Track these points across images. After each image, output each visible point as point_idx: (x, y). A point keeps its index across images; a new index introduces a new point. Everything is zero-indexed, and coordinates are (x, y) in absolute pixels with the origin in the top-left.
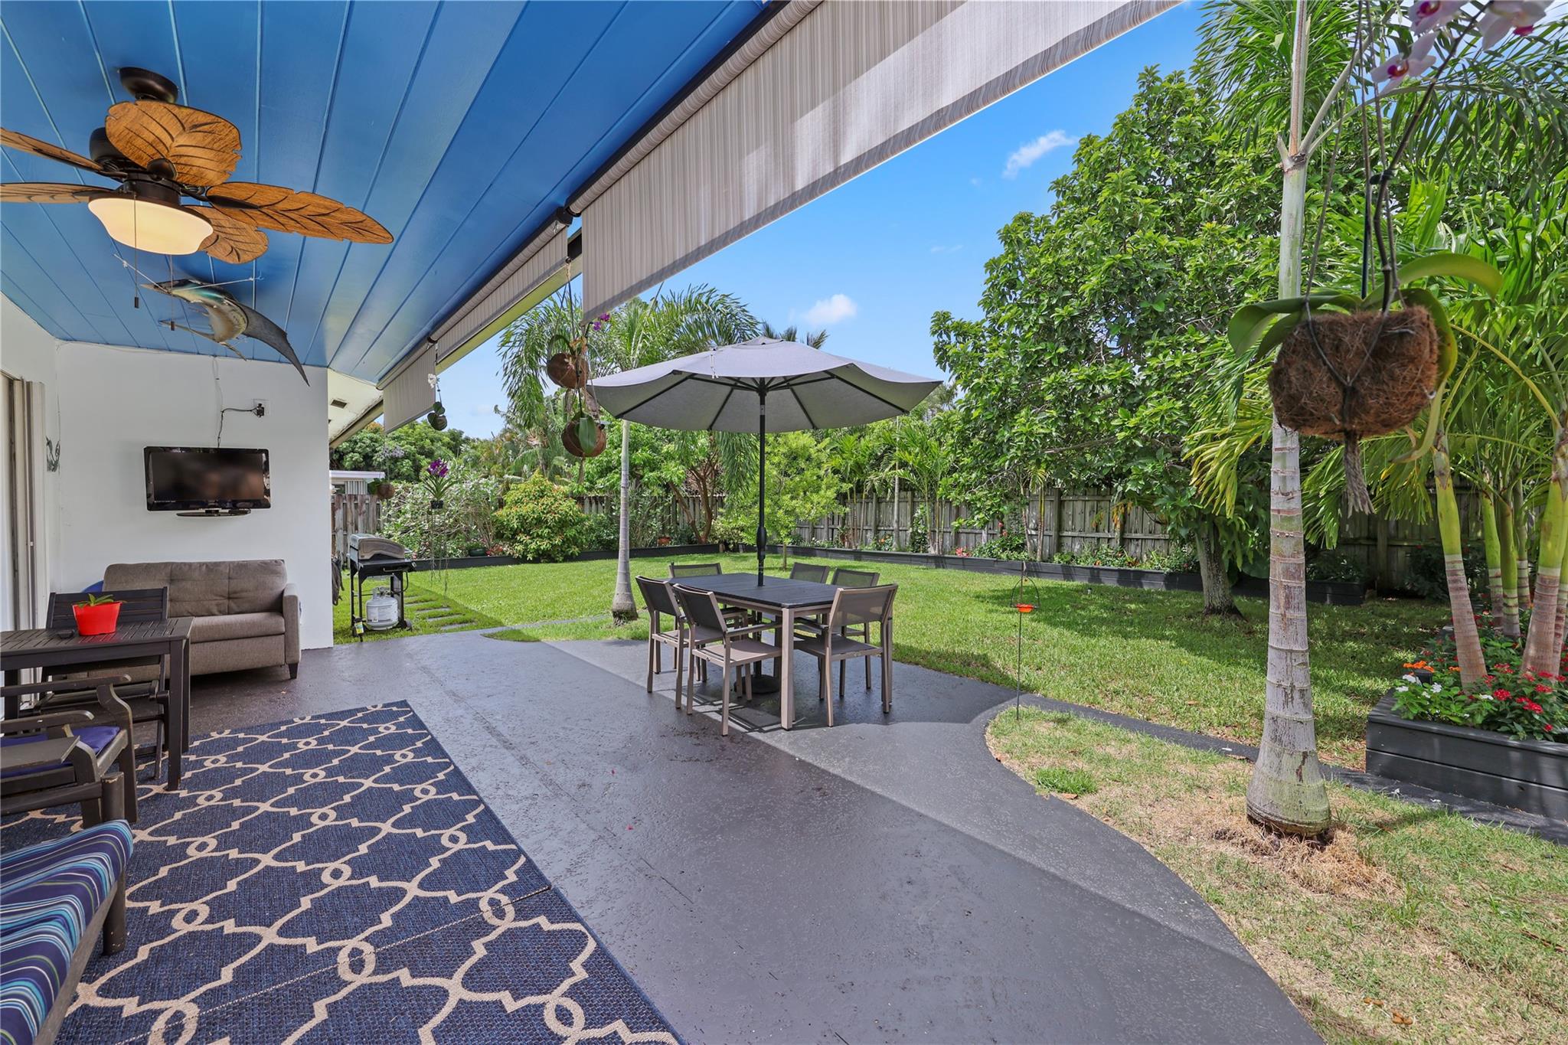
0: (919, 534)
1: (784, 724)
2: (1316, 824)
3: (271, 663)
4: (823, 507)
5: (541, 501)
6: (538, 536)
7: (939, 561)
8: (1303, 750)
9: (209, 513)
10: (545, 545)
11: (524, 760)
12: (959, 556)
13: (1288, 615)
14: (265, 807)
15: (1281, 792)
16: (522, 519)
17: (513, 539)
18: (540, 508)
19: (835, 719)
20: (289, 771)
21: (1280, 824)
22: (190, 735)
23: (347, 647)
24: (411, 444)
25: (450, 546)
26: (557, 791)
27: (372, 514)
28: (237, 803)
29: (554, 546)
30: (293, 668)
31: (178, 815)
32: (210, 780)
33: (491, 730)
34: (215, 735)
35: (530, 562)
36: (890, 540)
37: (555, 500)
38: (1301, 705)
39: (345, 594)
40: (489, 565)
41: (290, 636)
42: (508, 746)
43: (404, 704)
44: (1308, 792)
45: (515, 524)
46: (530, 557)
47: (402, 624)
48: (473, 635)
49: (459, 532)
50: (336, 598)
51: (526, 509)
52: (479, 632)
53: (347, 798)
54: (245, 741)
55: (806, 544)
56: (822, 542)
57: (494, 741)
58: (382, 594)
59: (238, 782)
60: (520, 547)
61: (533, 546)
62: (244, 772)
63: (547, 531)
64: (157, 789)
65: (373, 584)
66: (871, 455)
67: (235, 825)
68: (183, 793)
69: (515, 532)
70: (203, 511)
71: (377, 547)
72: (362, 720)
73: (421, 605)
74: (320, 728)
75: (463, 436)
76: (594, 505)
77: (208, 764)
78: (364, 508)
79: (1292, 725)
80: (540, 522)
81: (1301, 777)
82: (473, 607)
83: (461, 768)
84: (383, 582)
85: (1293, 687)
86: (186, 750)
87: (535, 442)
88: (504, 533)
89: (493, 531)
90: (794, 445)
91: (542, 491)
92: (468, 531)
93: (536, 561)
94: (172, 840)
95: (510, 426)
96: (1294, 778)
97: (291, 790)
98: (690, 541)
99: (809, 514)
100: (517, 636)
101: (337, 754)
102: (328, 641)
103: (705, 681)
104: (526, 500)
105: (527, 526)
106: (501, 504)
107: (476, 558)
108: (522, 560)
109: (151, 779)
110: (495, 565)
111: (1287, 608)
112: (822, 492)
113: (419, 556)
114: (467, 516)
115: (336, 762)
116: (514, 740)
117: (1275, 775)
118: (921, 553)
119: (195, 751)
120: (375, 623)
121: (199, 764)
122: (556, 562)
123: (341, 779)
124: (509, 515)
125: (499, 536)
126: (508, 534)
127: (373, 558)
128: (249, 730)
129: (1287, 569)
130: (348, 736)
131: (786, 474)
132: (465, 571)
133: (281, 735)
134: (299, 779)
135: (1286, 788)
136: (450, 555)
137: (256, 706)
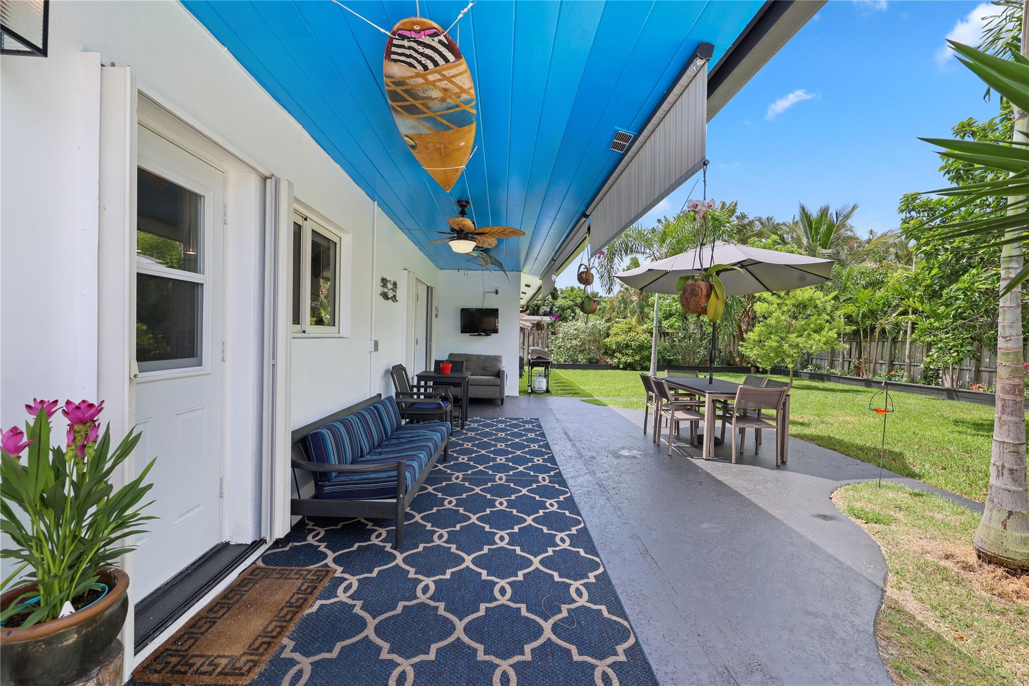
0: (931, 370)
1: (704, 457)
2: (1015, 560)
3: (495, 397)
4: (825, 344)
5: (629, 334)
6: (627, 354)
7: (951, 394)
8: (1008, 509)
9: (479, 335)
10: (630, 360)
11: (574, 445)
12: (974, 391)
13: (1003, 418)
14: (485, 440)
15: (989, 534)
16: (618, 344)
17: (612, 356)
18: (628, 338)
19: (736, 459)
20: (494, 432)
21: (986, 555)
22: (468, 416)
23: (524, 397)
24: (571, 300)
25: (581, 358)
26: (581, 456)
27: (545, 339)
28: (478, 437)
29: (636, 361)
30: (502, 400)
31: (463, 437)
32: (472, 430)
33: (566, 434)
34: (475, 418)
35: (621, 369)
36: (900, 373)
37: (637, 334)
38: (1010, 480)
39: (526, 374)
40: (599, 369)
41: (501, 387)
42: (570, 440)
43: (537, 419)
44: (1010, 538)
45: (614, 347)
46: (621, 366)
47: (548, 391)
48: (575, 401)
49: (585, 350)
50: (521, 376)
51: (621, 338)
52: (580, 398)
53: (509, 443)
54: (483, 421)
55: (824, 372)
56: (837, 371)
57: (565, 437)
58: (540, 376)
59: (479, 432)
60: (616, 360)
61: (623, 360)
62: (482, 429)
63: (631, 351)
64: (458, 429)
65: (536, 369)
66: (884, 303)
67: (477, 442)
68: (465, 432)
69: (614, 352)
70: (477, 334)
71: (540, 353)
72: (521, 422)
73: (559, 384)
74: (507, 422)
75: (599, 296)
76: (663, 337)
77: (472, 426)
78: (542, 335)
79: (1001, 492)
80: (627, 346)
81: (1005, 528)
82: (582, 387)
83: (549, 443)
84: (542, 369)
85: (1003, 467)
86: (466, 420)
87: (635, 299)
88: (609, 352)
89: (603, 350)
90: (800, 299)
91: (630, 328)
92: (590, 349)
93: (625, 369)
94: (461, 442)
95: (622, 289)
96: (1000, 527)
97: (494, 437)
98: (729, 364)
99: (811, 348)
100: (598, 403)
101: (510, 430)
102: (517, 394)
103: (678, 433)
104: (620, 333)
105: (622, 348)
106: (608, 335)
107: (593, 364)
108: (617, 367)
109: (457, 426)
110: (602, 369)
111: (1003, 414)
112: (824, 333)
113: (565, 361)
114: (589, 341)
115: (509, 432)
116: (573, 438)
117: (987, 523)
118: (933, 386)
119: (469, 421)
120: (536, 389)
121: (470, 425)
122: (636, 370)
123: (509, 437)
124: (611, 341)
125: (606, 353)
126: (610, 352)
127: (536, 359)
128: (485, 418)
129: (1004, 388)
130: (515, 426)
131: (795, 318)
132: (586, 371)
133: (494, 422)
134: (497, 435)
135: (993, 532)
136: (580, 362)
137: (489, 411)
